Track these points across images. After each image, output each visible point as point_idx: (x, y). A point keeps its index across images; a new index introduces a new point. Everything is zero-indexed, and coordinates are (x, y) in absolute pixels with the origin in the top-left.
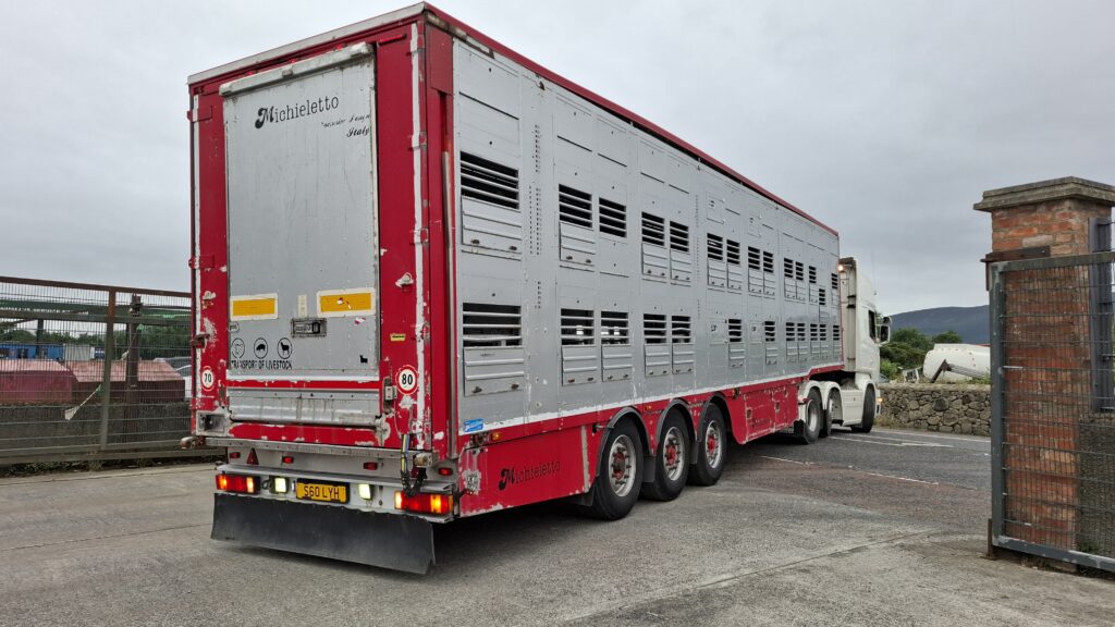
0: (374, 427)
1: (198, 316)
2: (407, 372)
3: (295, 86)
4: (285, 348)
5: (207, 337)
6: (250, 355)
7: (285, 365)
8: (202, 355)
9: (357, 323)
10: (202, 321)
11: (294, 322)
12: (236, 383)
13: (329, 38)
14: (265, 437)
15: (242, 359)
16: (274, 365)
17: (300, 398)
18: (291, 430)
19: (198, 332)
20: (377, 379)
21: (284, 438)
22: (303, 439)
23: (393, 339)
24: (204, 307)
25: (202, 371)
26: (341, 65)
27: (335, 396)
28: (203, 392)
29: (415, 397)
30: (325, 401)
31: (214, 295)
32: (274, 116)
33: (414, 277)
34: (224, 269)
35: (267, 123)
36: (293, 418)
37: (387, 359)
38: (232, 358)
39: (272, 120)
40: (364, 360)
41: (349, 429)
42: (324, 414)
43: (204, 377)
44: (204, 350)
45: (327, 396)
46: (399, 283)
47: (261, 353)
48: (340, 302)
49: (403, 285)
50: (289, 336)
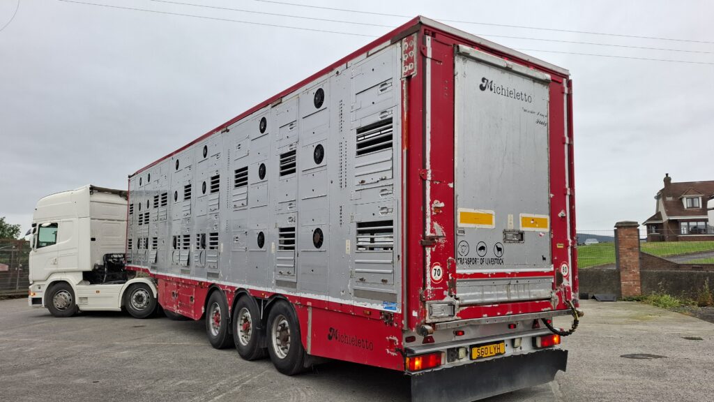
0: (549, 299)
1: (428, 220)
2: (564, 265)
3: (507, 75)
4: (499, 249)
5: (438, 238)
6: (474, 254)
7: (498, 261)
8: (432, 253)
9: (541, 236)
10: (432, 225)
11: (505, 232)
12: (466, 276)
13: (526, 59)
14: (486, 315)
15: (467, 257)
16: (492, 262)
17: (510, 284)
18: (503, 307)
19: (428, 233)
20: (552, 269)
21: (499, 314)
22: (511, 312)
23: (558, 247)
24: (434, 213)
25: (431, 266)
26: (535, 80)
27: (531, 281)
28: (432, 285)
29: (568, 279)
30: (524, 285)
31: (442, 205)
32: (493, 87)
33: (566, 213)
34: (451, 185)
35: (487, 90)
36: (506, 299)
37: (556, 258)
38: (459, 256)
39: (491, 89)
40: (544, 259)
41: (537, 302)
42: (524, 294)
43: (433, 272)
44: (434, 249)
45: (526, 281)
46: (560, 215)
47: (482, 253)
48: (532, 222)
49: (562, 217)
50: (502, 241)
